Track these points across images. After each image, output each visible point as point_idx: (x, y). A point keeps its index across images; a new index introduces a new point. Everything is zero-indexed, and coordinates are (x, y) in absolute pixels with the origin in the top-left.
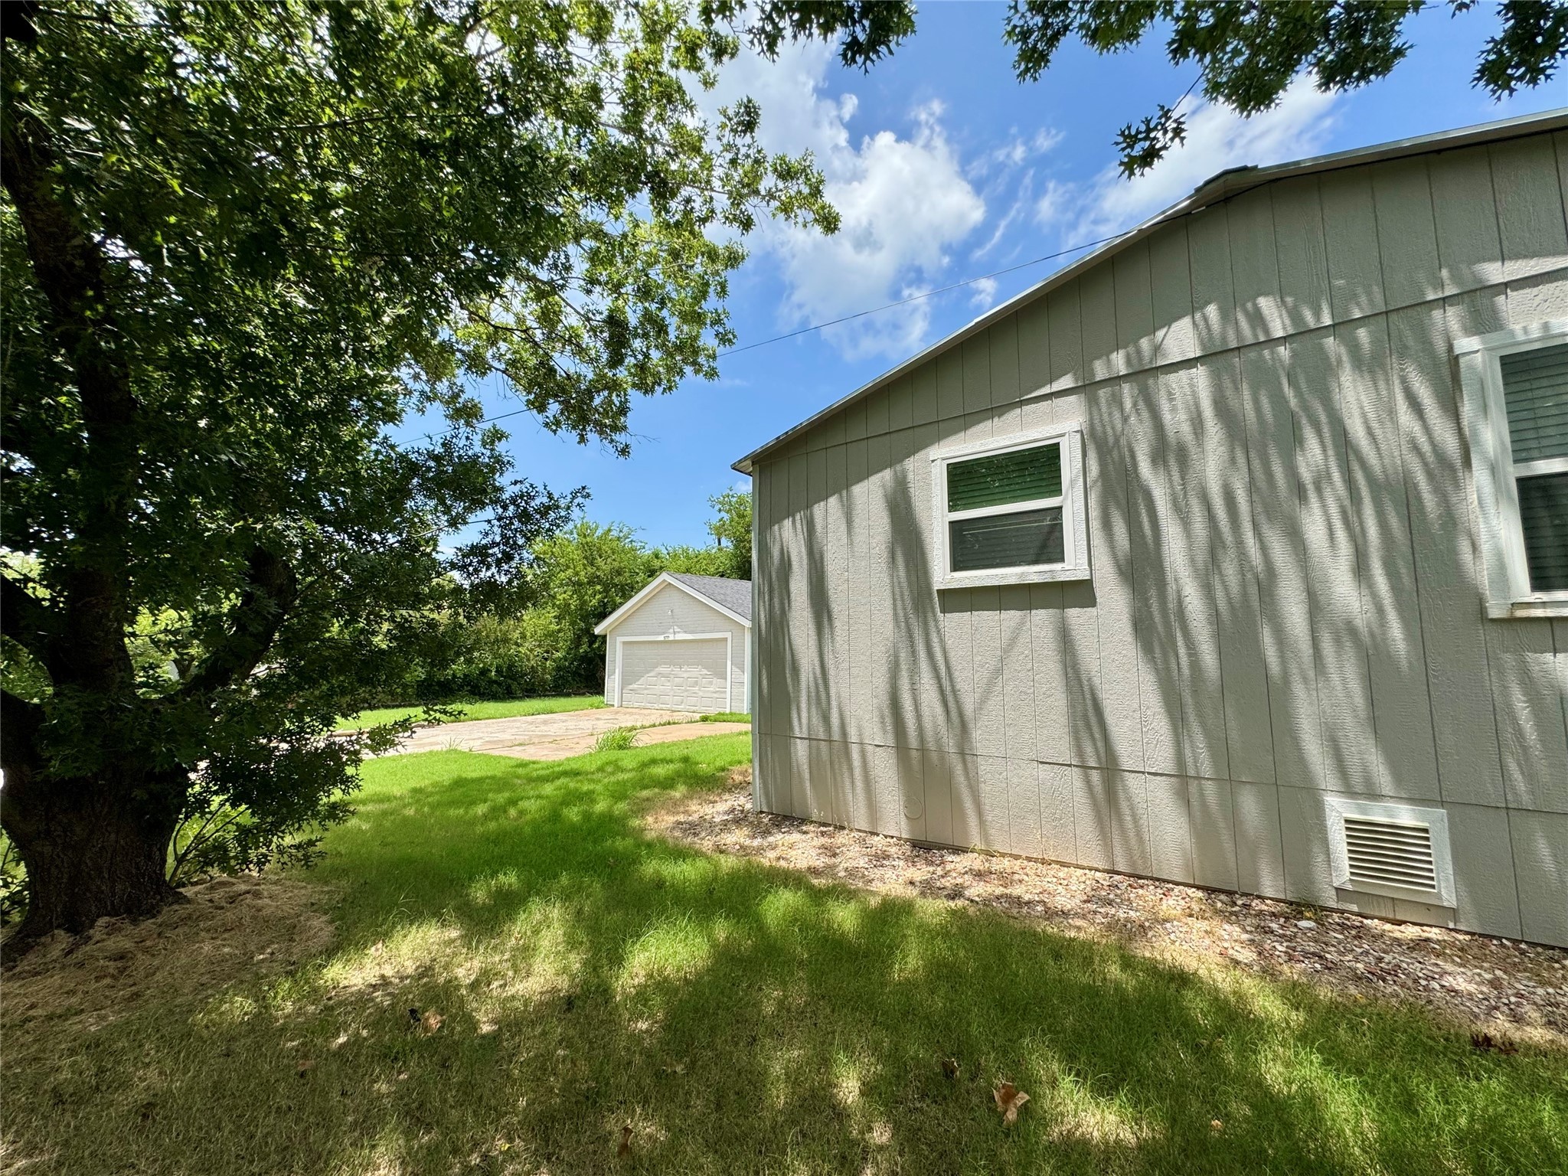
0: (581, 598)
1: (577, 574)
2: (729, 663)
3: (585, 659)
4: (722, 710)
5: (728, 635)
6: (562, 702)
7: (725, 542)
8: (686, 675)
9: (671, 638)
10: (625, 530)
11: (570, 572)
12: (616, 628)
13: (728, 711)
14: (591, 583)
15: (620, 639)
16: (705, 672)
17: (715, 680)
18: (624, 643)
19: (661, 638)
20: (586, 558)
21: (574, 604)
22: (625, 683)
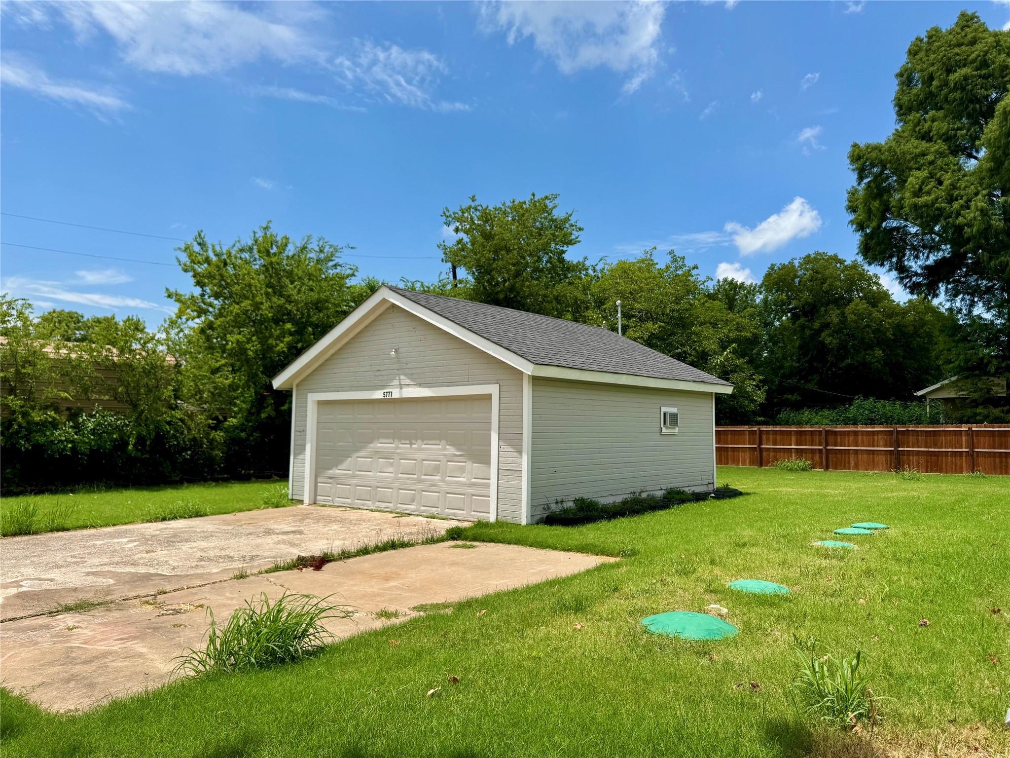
0: (263, 341)
1: (257, 306)
2: (494, 437)
3: (264, 427)
4: (482, 516)
5: (493, 389)
6: (237, 490)
7: (462, 273)
8: (420, 456)
9: (396, 394)
10: (327, 249)
11: (246, 304)
12: (307, 380)
13: (492, 519)
14: (277, 321)
15: (313, 398)
16: (451, 450)
17: (469, 465)
18: (321, 403)
19: (378, 395)
20: (269, 285)
21: (252, 348)
22: (320, 467)
